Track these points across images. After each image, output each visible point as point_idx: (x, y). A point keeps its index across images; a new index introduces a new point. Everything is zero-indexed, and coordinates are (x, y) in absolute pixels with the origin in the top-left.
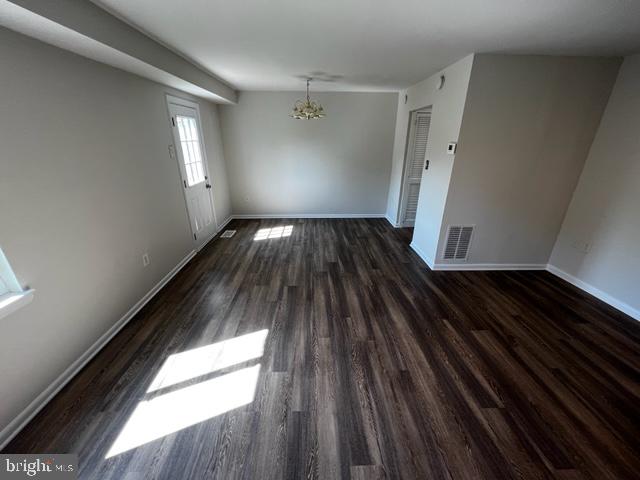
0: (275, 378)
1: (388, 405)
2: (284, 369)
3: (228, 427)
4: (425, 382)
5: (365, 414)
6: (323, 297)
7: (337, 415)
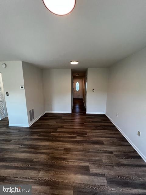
5: (76, 164)
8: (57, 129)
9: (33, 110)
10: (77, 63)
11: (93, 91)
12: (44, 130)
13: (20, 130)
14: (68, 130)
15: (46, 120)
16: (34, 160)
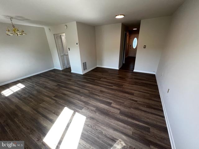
0: (83, 110)
1: (104, 96)
2: (83, 108)
3: (89, 124)
4: (104, 90)
5: (104, 99)
6: (68, 92)
7: (101, 103)
8: (100, 79)
9: (86, 62)
10: (122, 17)
11: (144, 48)
12: (92, 78)
13: (77, 75)
14: (109, 81)
15: (96, 72)
16: (81, 91)
